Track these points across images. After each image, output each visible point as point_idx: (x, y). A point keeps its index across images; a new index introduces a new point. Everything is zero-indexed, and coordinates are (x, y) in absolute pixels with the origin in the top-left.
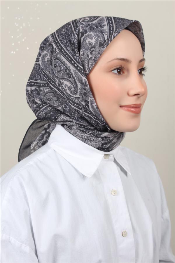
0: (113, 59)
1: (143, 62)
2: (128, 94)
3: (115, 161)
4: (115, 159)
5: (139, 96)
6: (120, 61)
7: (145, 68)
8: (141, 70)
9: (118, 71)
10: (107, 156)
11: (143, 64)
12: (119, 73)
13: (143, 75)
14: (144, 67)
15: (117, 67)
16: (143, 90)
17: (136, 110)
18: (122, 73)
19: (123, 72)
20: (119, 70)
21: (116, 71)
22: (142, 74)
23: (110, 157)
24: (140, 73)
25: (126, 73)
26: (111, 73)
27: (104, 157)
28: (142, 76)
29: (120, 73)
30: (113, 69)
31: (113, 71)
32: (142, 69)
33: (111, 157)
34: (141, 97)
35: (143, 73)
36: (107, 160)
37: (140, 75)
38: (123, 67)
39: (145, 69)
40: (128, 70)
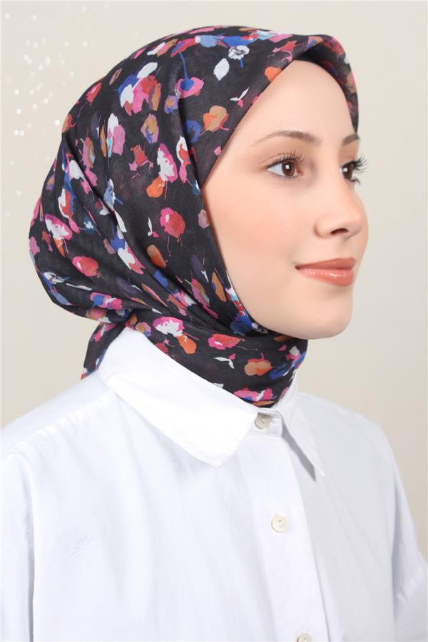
0: (271, 133)
1: (353, 143)
2: (316, 232)
3: (286, 435)
4: (285, 428)
5: (345, 234)
6: (289, 139)
7: (359, 161)
8: (351, 167)
9: (284, 168)
10: (264, 420)
11: (355, 151)
12: (288, 173)
13: (354, 181)
14: (356, 159)
15: (281, 157)
16: (357, 217)
17: (340, 275)
18: (296, 174)
19: (299, 172)
20: (287, 167)
21: (278, 169)
22: (352, 179)
23: (272, 423)
24: (347, 175)
25: (307, 172)
26: (266, 174)
27: (255, 422)
28: (353, 183)
29: (292, 175)
30: (270, 162)
31: (270, 169)
32: (352, 165)
33: (276, 424)
34: (353, 238)
35: (355, 175)
36: (265, 430)
37: (347, 180)
38: (299, 158)
39: (361, 165)
40: (313, 166)
